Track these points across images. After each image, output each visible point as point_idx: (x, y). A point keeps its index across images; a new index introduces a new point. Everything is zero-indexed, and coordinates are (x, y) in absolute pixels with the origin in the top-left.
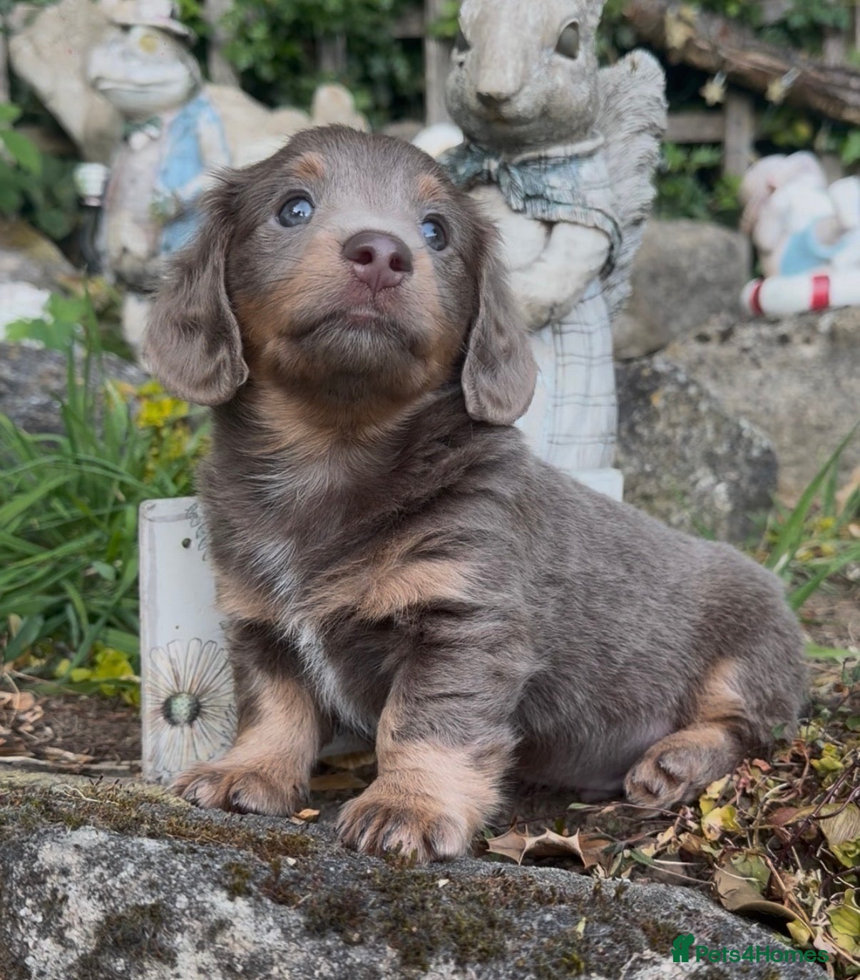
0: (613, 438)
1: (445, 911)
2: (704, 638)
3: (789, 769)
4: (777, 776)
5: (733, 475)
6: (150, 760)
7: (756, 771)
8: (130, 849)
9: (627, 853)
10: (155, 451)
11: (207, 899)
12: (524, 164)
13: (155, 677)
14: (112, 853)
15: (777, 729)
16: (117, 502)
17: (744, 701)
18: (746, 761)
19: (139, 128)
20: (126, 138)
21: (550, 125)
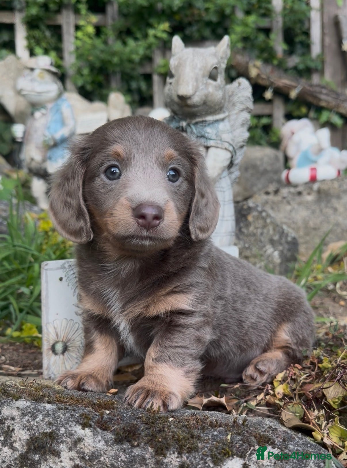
0: (233, 234)
1: (172, 432)
2: (277, 315)
3: (309, 368)
4: (305, 371)
5: (281, 248)
6: (46, 370)
7: (296, 369)
8: (40, 408)
9: (245, 404)
10: (46, 241)
11: (73, 429)
12: (196, 123)
13: (48, 335)
14: (32, 410)
15: (304, 352)
16: (30, 262)
17: (290, 340)
18: (292, 365)
19: (38, 109)
20: (32, 114)
21: (207, 108)
